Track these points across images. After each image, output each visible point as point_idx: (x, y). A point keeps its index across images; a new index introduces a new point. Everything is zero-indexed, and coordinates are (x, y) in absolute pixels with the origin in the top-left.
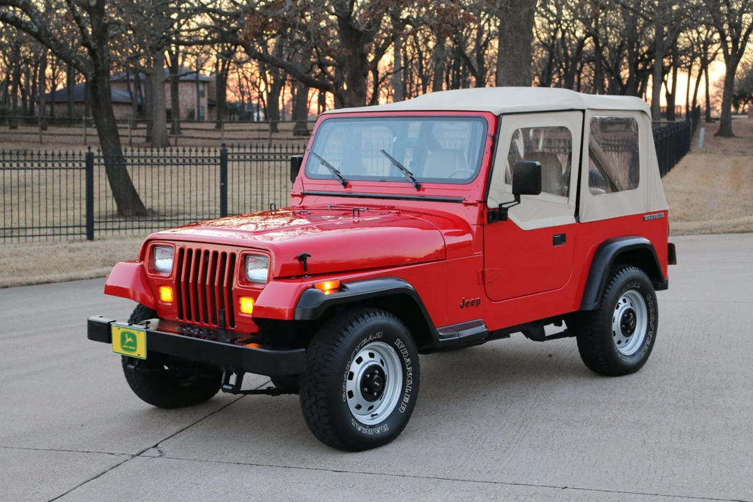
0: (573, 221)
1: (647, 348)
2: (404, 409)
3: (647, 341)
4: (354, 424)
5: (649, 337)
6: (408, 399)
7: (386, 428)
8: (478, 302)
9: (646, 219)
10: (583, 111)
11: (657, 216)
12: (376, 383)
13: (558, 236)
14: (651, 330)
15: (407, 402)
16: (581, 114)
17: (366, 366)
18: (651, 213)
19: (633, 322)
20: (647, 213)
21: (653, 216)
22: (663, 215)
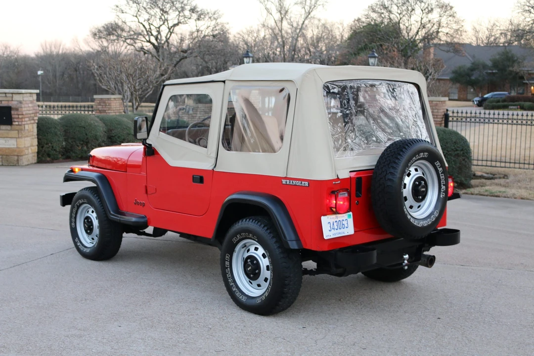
0: (212, 168)
3: (267, 292)
8: (143, 205)
10: (224, 82)
11: (298, 183)
13: (199, 177)
14: (270, 285)
18: (290, 179)
19: (250, 268)
20: (286, 178)
21: (293, 182)
22: (307, 184)
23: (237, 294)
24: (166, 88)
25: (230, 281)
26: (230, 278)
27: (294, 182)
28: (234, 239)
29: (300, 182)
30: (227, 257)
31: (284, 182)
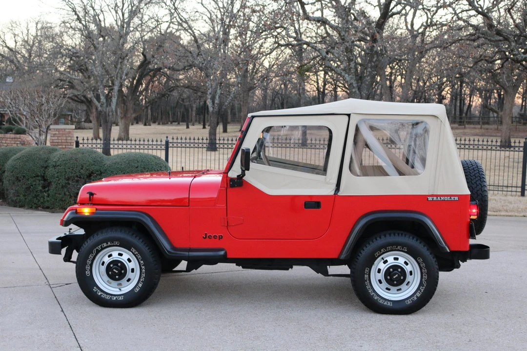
0: (332, 193)
1: (416, 298)
2: (138, 290)
3: (418, 293)
4: (95, 289)
5: (421, 291)
6: (141, 285)
7: (121, 298)
8: (221, 237)
9: (429, 200)
10: (349, 115)
11: (446, 199)
12: (114, 270)
13: (313, 203)
14: (423, 286)
15: (140, 286)
16: (347, 117)
17: (112, 260)
18: (437, 196)
19: (397, 276)
20: (432, 196)
21: (440, 198)
22: (456, 198)
23: (380, 302)
24: (255, 120)
25: (370, 291)
26: (369, 289)
27: (442, 198)
28: (377, 253)
29: (449, 197)
30: (366, 271)
31: (430, 199)
